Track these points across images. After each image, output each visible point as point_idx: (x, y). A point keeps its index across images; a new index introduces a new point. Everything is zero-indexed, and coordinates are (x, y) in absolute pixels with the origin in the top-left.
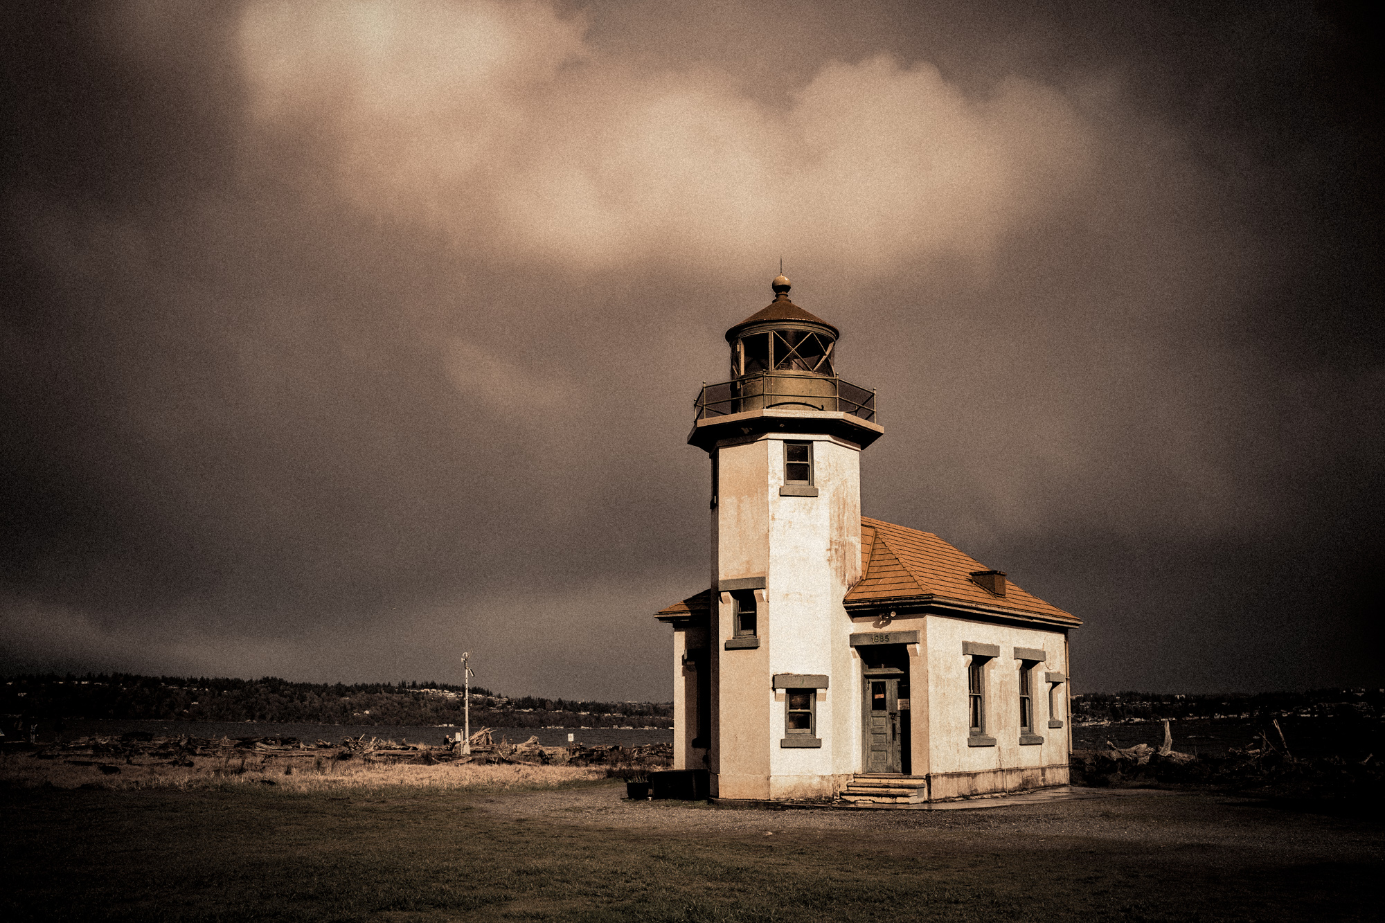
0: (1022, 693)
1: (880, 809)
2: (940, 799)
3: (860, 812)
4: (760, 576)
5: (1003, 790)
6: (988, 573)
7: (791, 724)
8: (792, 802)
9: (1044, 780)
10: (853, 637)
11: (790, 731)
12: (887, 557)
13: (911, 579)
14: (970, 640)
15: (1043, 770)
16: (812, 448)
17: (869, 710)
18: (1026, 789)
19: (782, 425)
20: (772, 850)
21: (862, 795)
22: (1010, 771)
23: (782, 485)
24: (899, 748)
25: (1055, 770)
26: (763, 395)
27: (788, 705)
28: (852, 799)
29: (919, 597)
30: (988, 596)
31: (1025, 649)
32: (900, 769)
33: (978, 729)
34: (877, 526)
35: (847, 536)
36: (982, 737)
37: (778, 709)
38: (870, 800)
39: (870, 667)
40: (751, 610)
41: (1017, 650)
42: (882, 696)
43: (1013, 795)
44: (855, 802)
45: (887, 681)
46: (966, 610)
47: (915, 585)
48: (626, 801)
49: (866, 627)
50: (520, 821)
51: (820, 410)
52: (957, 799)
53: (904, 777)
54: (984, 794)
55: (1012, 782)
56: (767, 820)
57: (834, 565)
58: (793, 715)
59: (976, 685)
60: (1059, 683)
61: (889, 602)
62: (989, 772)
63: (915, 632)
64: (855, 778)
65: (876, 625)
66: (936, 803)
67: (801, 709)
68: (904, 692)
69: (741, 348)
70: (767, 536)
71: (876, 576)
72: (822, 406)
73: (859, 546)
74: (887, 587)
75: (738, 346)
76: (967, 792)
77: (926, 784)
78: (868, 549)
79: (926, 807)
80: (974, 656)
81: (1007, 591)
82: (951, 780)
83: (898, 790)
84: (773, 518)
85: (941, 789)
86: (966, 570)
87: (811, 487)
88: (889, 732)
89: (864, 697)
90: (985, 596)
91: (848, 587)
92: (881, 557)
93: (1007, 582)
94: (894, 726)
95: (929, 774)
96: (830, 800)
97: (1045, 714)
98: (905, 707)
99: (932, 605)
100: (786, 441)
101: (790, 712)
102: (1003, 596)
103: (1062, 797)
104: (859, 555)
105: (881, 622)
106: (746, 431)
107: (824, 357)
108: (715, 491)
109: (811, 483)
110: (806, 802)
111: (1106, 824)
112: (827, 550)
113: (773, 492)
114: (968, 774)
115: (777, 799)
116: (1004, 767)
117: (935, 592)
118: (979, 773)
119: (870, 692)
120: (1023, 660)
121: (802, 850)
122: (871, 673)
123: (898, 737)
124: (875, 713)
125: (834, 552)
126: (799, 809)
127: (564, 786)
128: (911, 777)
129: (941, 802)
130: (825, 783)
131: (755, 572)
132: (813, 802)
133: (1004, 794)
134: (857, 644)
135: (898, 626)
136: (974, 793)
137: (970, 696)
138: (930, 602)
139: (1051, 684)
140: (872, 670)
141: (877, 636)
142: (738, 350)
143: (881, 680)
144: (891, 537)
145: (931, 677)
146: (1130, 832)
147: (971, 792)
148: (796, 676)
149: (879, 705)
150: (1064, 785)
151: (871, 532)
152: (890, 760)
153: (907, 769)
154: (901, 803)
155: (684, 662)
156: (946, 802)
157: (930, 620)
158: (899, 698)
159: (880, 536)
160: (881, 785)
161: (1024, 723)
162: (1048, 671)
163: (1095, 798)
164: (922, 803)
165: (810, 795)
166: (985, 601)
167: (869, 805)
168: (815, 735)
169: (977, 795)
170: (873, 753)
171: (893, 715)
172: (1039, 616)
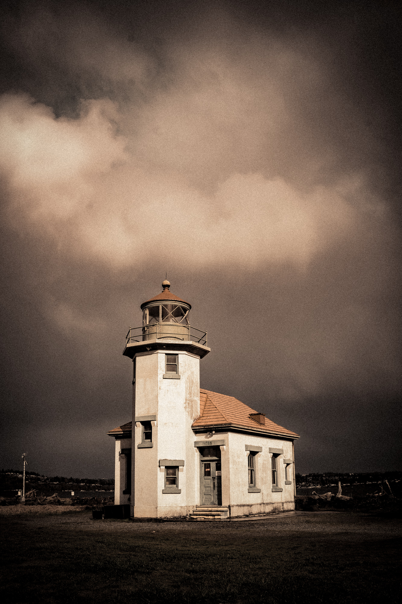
0: (273, 468)
1: (207, 521)
2: (235, 517)
3: (198, 523)
4: (154, 415)
5: (264, 513)
6: (257, 414)
7: (168, 483)
8: (168, 518)
9: (283, 508)
10: (195, 442)
11: (167, 486)
12: (212, 406)
13: (222, 416)
14: (249, 444)
15: (283, 503)
16: (178, 358)
17: (203, 476)
18: (275, 512)
19: (164, 347)
20: (153, 539)
21: (200, 515)
22: (267, 504)
23: (164, 373)
24: (217, 493)
25: (288, 503)
26: (156, 333)
27: (166, 474)
28: (195, 517)
29: (225, 424)
30: (257, 425)
31: (274, 449)
32: (217, 503)
33: (252, 485)
34: (208, 393)
35: (194, 397)
36: (254, 488)
37: (161, 475)
38: (203, 517)
39: (204, 457)
40: (149, 430)
41: (270, 449)
42: (209, 470)
43: (268, 515)
44: (196, 519)
45: (211, 463)
46: (247, 430)
47: (224, 419)
48: (92, 520)
49: (202, 438)
50: (40, 528)
51: (182, 340)
52: (242, 517)
53: (218, 507)
54: (255, 514)
55: (268, 509)
56: (155, 526)
57: (187, 409)
58: (168, 478)
59: (252, 465)
60: (289, 464)
61: (212, 427)
62: (258, 504)
63: (223, 440)
64: (196, 507)
65: (206, 437)
66: (233, 518)
67: (172, 475)
68: (219, 468)
69: (147, 312)
70: (157, 397)
71: (206, 415)
72: (183, 339)
73: (199, 402)
74: (211, 420)
75: (146, 311)
76: (247, 514)
77: (229, 510)
78: (203, 403)
79: (228, 520)
80: (250, 451)
81: (266, 422)
82: (240, 508)
83: (215, 513)
84: (160, 388)
85: (236, 512)
86: (247, 413)
87: (177, 375)
88: (212, 486)
89: (201, 470)
90: (255, 424)
91: (193, 420)
92: (209, 407)
93: (266, 419)
94: (214, 483)
95: (230, 505)
96: (185, 517)
97: (283, 478)
98: (219, 474)
99: (231, 428)
100: (166, 354)
101: (167, 477)
102: (264, 424)
103: (291, 515)
104: (199, 406)
105: (208, 436)
106: (148, 349)
107: (184, 317)
108: (134, 377)
109: (177, 373)
110: (174, 519)
111: (307, 525)
112: (184, 403)
113: (160, 377)
114: (248, 505)
115: (161, 517)
116: (264, 502)
117: (232, 422)
118: (253, 505)
119: (203, 468)
120: (273, 453)
121: (167, 538)
122: (204, 459)
123: (216, 488)
124: (206, 477)
125: (187, 404)
126: (170, 522)
127: (64, 513)
128: (222, 506)
129: (235, 518)
130: (183, 510)
131: (152, 413)
132: (177, 519)
133: (265, 514)
134: (197, 446)
135: (216, 438)
136: (251, 514)
137: (249, 469)
138: (230, 427)
139: (286, 464)
140: (204, 458)
141: (206, 442)
142: (146, 313)
143: (208, 462)
144: (214, 398)
145: (230, 461)
146: (317, 528)
147: (250, 513)
148: (170, 460)
149: (207, 474)
150: (292, 510)
151: (205, 396)
152: (212, 499)
153: (220, 503)
154: (217, 519)
155: (120, 455)
156: (237, 518)
157: (230, 435)
158: (216, 470)
159: (209, 397)
160: (208, 511)
161: (274, 482)
162: (285, 458)
163: (305, 515)
164: (226, 518)
165: (175, 515)
166: (255, 427)
167: (203, 519)
168: (178, 488)
169: (252, 515)
170: (205, 496)
171: (214, 478)
172: (280, 434)
